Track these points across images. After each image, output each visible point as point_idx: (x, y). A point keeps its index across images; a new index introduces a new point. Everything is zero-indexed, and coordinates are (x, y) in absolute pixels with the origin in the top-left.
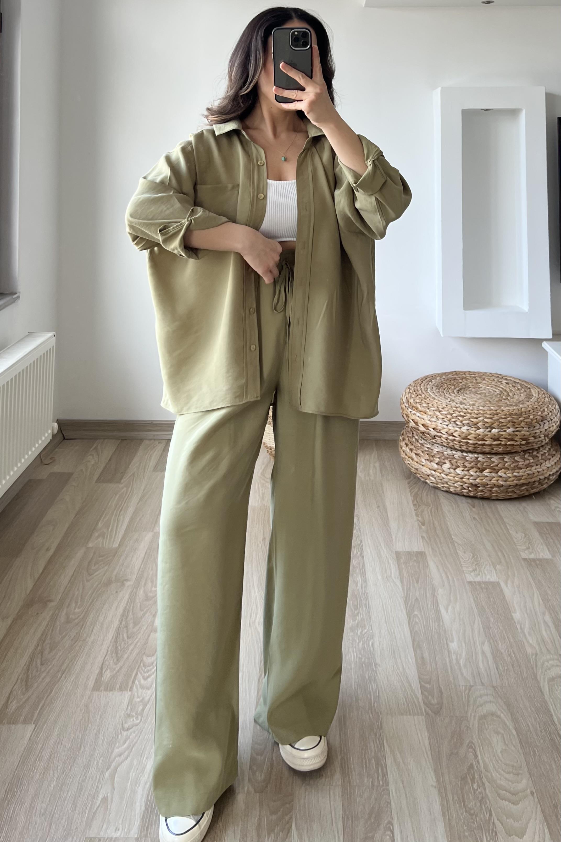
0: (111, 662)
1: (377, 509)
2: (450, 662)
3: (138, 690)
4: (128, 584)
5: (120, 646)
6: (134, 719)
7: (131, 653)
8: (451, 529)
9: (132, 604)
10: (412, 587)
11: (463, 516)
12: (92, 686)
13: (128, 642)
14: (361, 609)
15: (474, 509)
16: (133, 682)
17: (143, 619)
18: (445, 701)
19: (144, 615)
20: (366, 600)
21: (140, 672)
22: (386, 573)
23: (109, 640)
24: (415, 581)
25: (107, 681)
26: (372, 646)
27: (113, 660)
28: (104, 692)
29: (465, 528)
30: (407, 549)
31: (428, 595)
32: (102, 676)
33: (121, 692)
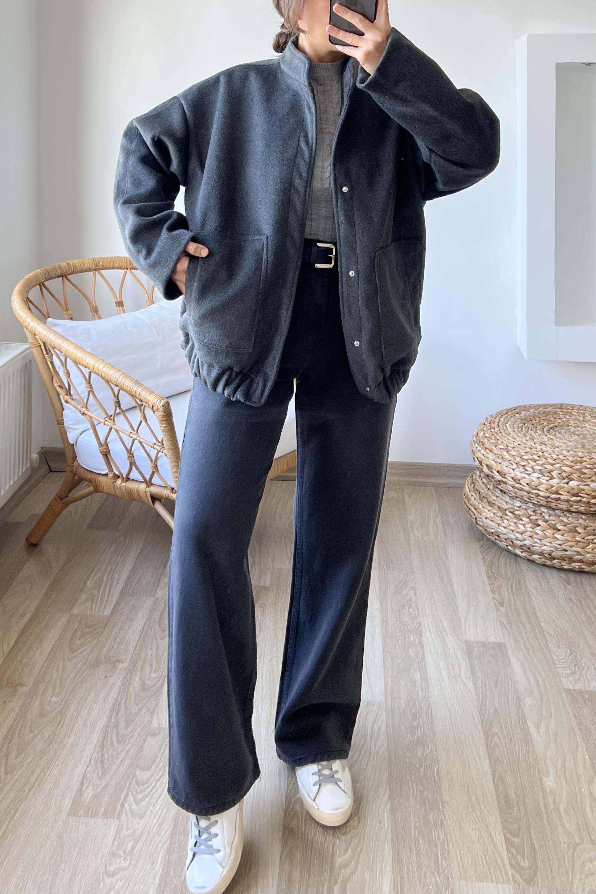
0: (95, 775)
1: (439, 581)
2: (546, 805)
3: (127, 818)
4: (120, 666)
5: (108, 752)
6: (122, 861)
7: (121, 764)
8: (539, 614)
9: (125, 695)
10: (488, 693)
11: (555, 597)
12: (68, 810)
13: (117, 749)
14: (421, 720)
15: (569, 587)
16: (122, 806)
17: (138, 717)
18: (540, 865)
19: (139, 710)
20: (428, 708)
21: (131, 792)
22: (454, 670)
23: (94, 744)
24: (492, 684)
25: (88, 803)
26: (438, 774)
27: (98, 773)
28: (84, 818)
29: (559, 614)
30: (481, 637)
31: (511, 704)
32: (81, 795)
33: (106, 820)
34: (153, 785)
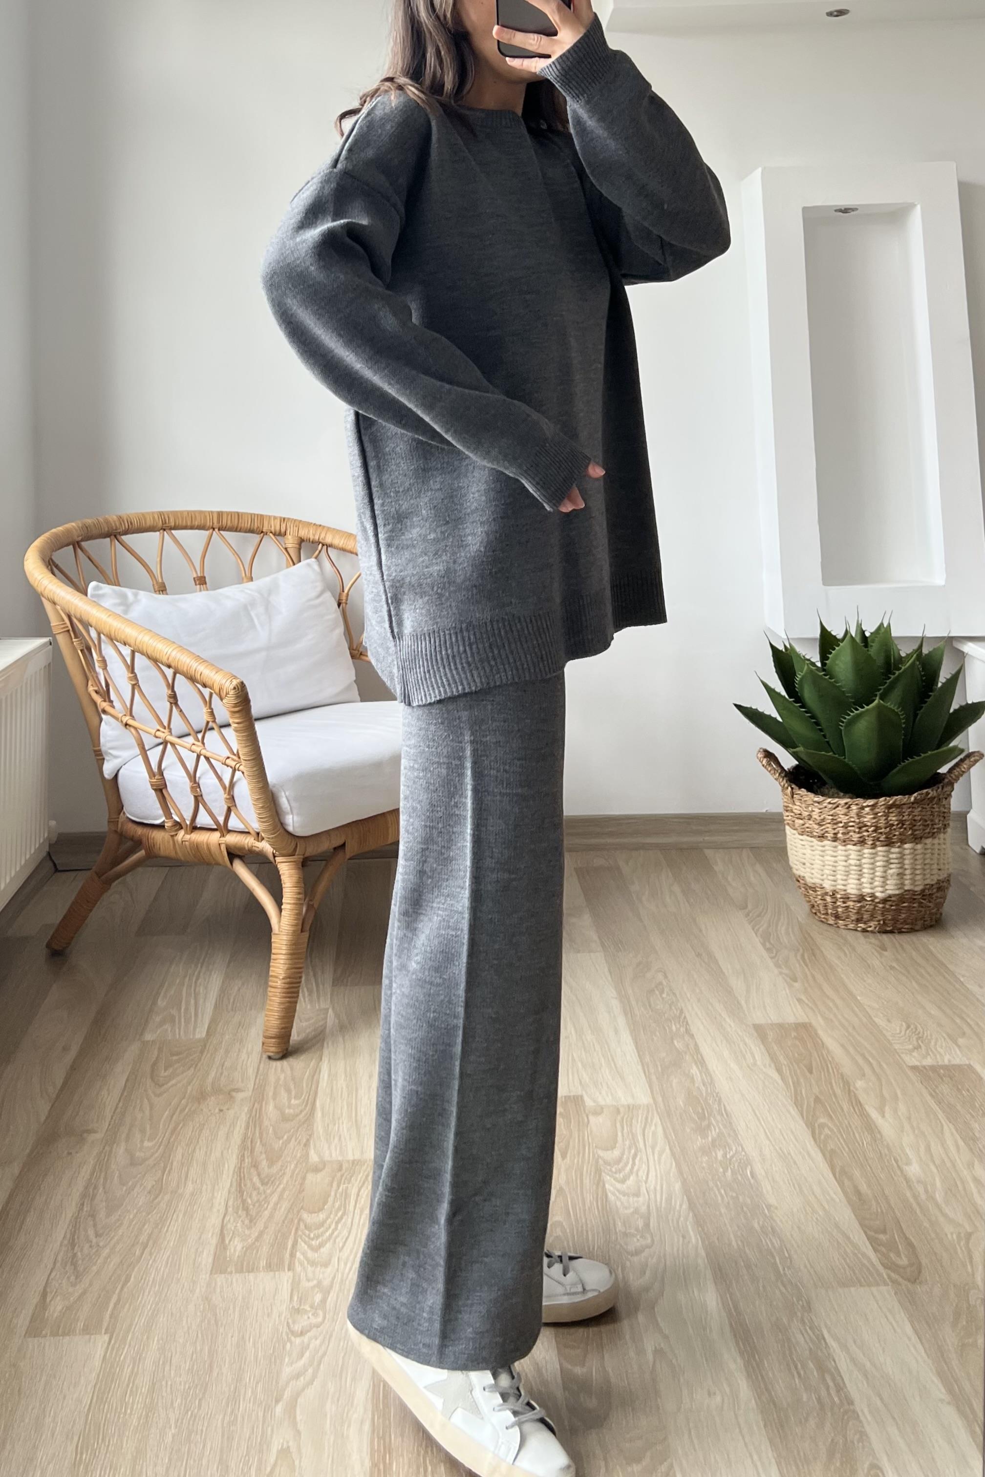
0: (239, 1224)
1: (696, 959)
2: (916, 1197)
3: (305, 1269)
4: (240, 1096)
5: (250, 1197)
6: (310, 1315)
7: (275, 1209)
8: (850, 986)
9: (257, 1129)
10: (802, 1080)
11: (869, 964)
12: (209, 1267)
13: (265, 1192)
14: (713, 1118)
15: (885, 952)
16: (293, 1255)
17: (286, 1152)
18: (924, 1261)
19: (286, 1144)
20: (719, 1105)
21: (302, 1239)
22: (745, 1059)
23: (226, 1190)
24: (805, 1069)
25: (238, 1257)
26: (753, 1177)
27: (243, 1221)
28: (238, 1275)
29: (879, 984)
30: (774, 1018)
31: (838, 1092)
32: (225, 1248)
33: (272, 1274)
34: (333, 1226)
